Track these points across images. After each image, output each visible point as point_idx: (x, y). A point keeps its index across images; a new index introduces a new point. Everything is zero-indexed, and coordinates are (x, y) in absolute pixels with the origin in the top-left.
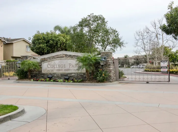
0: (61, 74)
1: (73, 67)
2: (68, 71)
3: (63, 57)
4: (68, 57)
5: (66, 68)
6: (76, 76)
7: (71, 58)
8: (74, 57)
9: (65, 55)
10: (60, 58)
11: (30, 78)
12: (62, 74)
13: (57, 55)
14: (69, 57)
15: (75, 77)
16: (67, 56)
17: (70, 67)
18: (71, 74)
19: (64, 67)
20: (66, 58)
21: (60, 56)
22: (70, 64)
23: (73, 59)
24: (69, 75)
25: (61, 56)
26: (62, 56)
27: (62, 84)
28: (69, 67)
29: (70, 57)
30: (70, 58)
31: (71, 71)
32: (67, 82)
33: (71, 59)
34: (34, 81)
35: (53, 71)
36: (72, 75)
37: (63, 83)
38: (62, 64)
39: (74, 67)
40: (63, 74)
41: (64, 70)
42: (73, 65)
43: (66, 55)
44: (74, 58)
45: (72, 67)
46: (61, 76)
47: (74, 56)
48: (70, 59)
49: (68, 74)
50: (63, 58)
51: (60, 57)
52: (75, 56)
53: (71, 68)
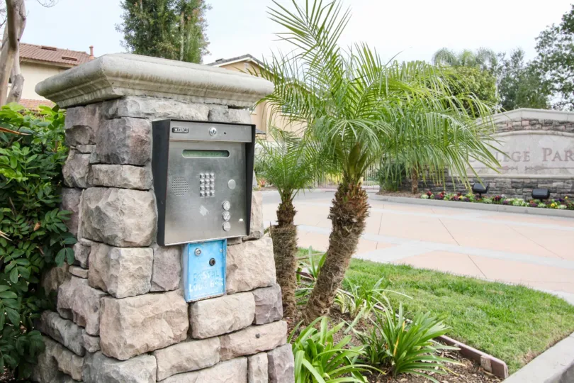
0: (512, 182)
1: (557, 159)
2: (538, 172)
3: (522, 128)
4: (539, 129)
5: (531, 164)
6: (569, 190)
7: (553, 130)
8: (562, 127)
9: (530, 120)
10: (511, 132)
11: (415, 189)
12: (515, 182)
13: (501, 123)
14: (544, 128)
15: (563, 190)
16: (538, 126)
17: (545, 160)
18: (551, 180)
19: (525, 161)
20: (531, 131)
21: (510, 126)
22: (545, 150)
23: (558, 135)
24: (543, 185)
25: (514, 124)
26: (517, 126)
27: (526, 212)
28: (541, 159)
29: (547, 128)
30: (549, 132)
31: (551, 173)
32: (545, 207)
33: (553, 134)
34: (429, 198)
35: (486, 172)
36: (554, 185)
37: (529, 211)
38: (517, 150)
39: (563, 158)
40: (519, 181)
41: (524, 168)
42: (557, 153)
43: (535, 122)
44: (562, 131)
45: (553, 160)
46: (513, 187)
47: (562, 123)
48: (547, 134)
49: (537, 183)
50: (521, 130)
51: (510, 129)
52: (568, 122)
53: (549, 164)
